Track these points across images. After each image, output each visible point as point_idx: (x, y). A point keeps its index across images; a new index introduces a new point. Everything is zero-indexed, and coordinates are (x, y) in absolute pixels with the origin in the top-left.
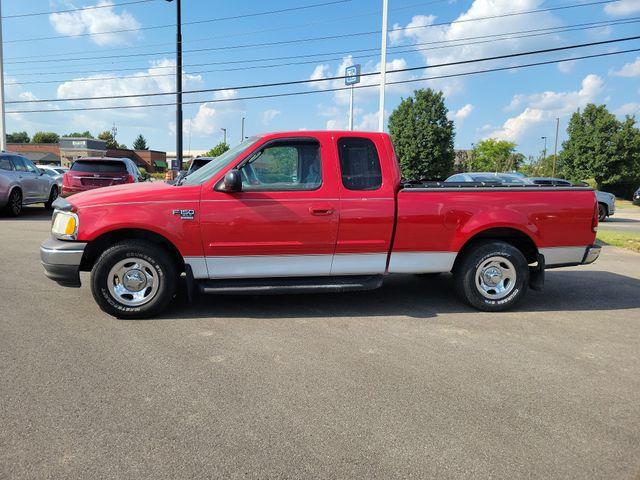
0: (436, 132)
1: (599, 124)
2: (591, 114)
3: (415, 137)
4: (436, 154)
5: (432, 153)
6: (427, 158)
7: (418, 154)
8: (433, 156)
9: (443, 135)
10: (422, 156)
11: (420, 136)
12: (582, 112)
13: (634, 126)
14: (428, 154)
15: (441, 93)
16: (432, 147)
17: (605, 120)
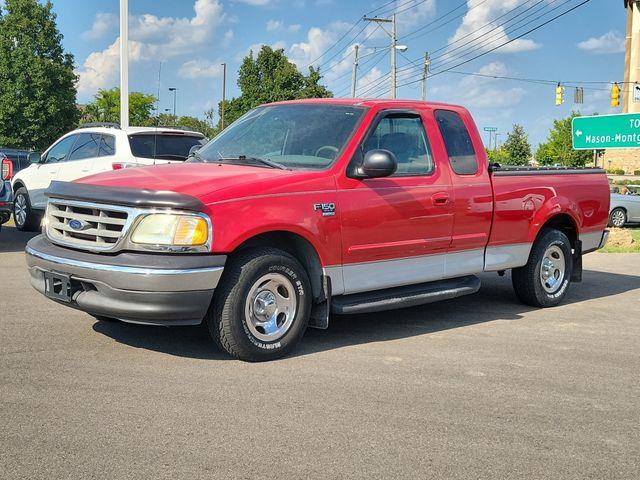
0: (49, 73)
1: (280, 76)
2: (267, 60)
3: (13, 78)
4: (52, 110)
5: (43, 108)
6: (36, 116)
7: (20, 109)
8: (46, 113)
9: (61, 78)
10: (26, 114)
11: (21, 78)
12: (255, 57)
13: (319, 83)
14: (38, 109)
15: (50, 5)
16: (44, 98)
17: (286, 71)
